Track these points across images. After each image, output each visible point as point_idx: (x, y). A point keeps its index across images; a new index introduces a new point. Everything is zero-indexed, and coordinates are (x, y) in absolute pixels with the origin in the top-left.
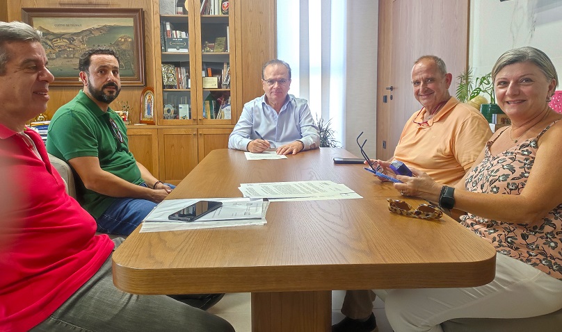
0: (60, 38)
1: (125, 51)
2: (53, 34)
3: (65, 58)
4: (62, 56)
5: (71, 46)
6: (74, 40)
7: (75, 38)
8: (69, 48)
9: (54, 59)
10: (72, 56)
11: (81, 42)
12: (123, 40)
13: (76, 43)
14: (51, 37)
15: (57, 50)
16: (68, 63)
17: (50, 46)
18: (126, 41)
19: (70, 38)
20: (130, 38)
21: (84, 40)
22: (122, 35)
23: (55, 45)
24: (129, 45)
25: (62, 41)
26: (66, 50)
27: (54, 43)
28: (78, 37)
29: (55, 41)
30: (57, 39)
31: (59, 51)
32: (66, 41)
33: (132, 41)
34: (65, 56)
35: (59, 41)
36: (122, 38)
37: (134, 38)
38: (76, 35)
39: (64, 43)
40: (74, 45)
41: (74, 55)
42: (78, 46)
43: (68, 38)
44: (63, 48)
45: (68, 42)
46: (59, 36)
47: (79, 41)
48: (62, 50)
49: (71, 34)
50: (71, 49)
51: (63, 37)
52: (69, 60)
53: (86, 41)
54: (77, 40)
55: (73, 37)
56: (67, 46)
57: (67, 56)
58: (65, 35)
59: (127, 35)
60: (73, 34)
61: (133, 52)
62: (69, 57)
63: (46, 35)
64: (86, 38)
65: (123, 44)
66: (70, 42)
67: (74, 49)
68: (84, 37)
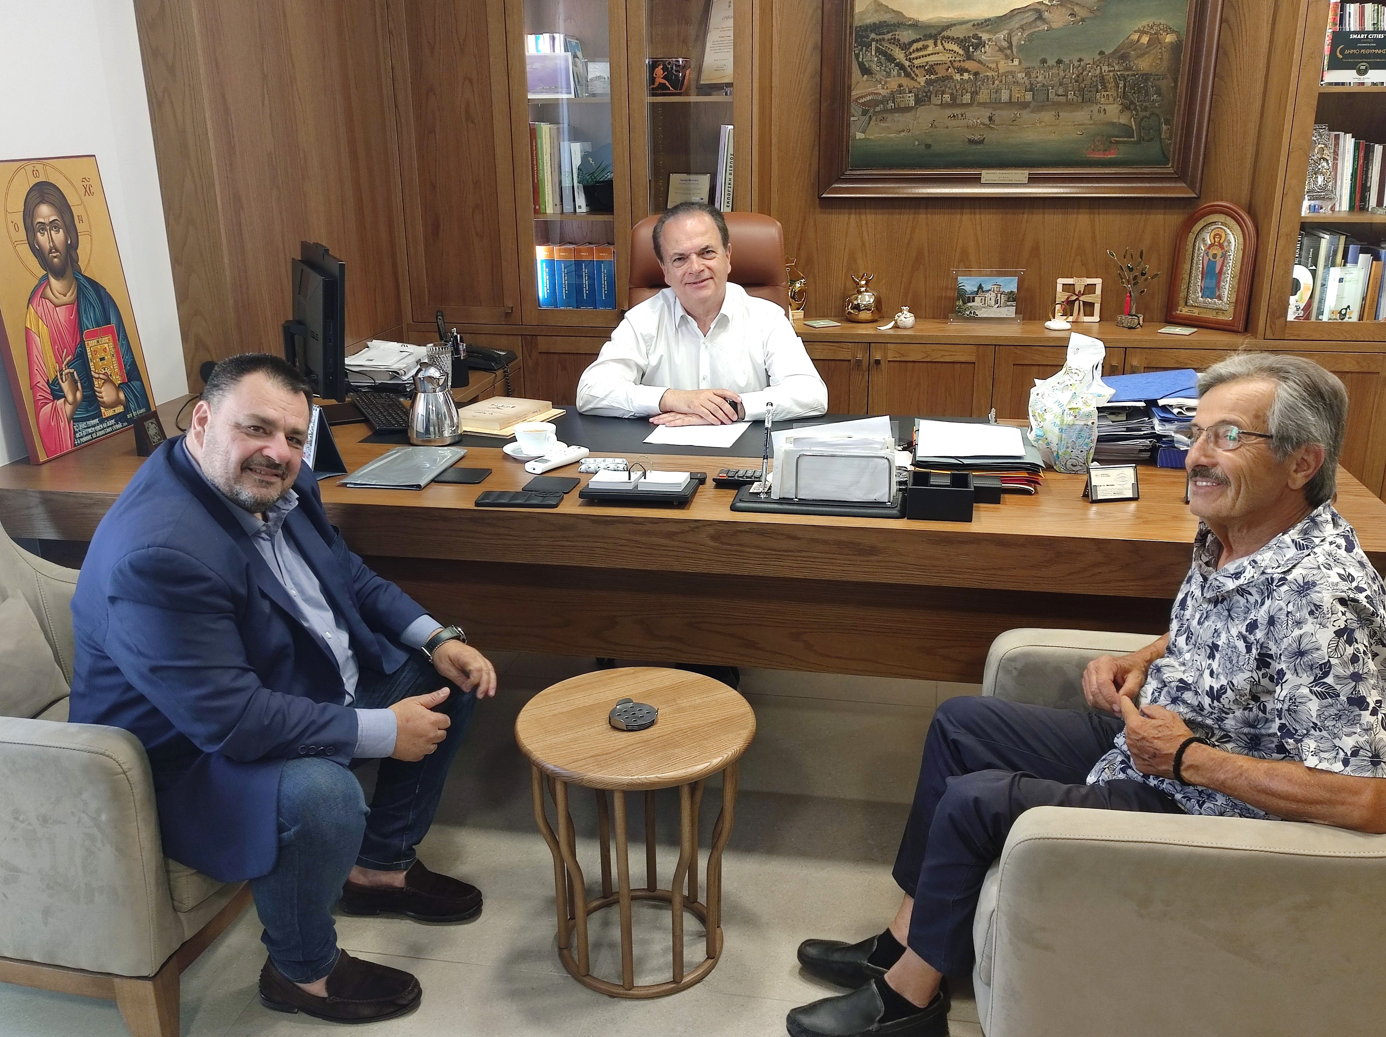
0: (934, 37)
1: (1146, 77)
2: (915, 25)
3: (943, 105)
4: (936, 100)
5: (969, 65)
6: (980, 44)
7: (985, 37)
8: (961, 71)
9: (908, 109)
10: (967, 98)
11: (1001, 50)
12: (1145, 39)
13: (987, 54)
14: (906, 36)
15: (922, 80)
16: (954, 123)
17: (901, 67)
18: (1155, 41)
19: (966, 39)
20: (1173, 31)
21: (1014, 43)
22: (1144, 23)
23: (915, 62)
24: (1166, 56)
25: (940, 47)
26: (950, 78)
27: (913, 56)
28: (996, 33)
29: (917, 50)
30: (925, 43)
31: (929, 83)
32: (955, 47)
33: (1178, 42)
34: (947, 97)
35: (930, 50)
36: (1142, 32)
37: (1188, 31)
38: (988, 25)
39: (948, 55)
40: (980, 62)
41: (975, 93)
42: (990, 65)
43: (961, 37)
44: (941, 72)
45: (961, 52)
46: (934, 32)
47: (997, 48)
48: (936, 81)
49: (974, 25)
50: (966, 76)
51: (945, 33)
52: (957, 111)
53: (1020, 47)
54: (990, 43)
55: (977, 34)
56: (956, 64)
57: (953, 98)
58: (952, 29)
59: (1163, 22)
60: (978, 24)
61: (1176, 82)
62: (958, 102)
63: (892, 31)
64: (1022, 35)
65: (1142, 55)
66: (966, 50)
67: (976, 74)
68: (1013, 34)
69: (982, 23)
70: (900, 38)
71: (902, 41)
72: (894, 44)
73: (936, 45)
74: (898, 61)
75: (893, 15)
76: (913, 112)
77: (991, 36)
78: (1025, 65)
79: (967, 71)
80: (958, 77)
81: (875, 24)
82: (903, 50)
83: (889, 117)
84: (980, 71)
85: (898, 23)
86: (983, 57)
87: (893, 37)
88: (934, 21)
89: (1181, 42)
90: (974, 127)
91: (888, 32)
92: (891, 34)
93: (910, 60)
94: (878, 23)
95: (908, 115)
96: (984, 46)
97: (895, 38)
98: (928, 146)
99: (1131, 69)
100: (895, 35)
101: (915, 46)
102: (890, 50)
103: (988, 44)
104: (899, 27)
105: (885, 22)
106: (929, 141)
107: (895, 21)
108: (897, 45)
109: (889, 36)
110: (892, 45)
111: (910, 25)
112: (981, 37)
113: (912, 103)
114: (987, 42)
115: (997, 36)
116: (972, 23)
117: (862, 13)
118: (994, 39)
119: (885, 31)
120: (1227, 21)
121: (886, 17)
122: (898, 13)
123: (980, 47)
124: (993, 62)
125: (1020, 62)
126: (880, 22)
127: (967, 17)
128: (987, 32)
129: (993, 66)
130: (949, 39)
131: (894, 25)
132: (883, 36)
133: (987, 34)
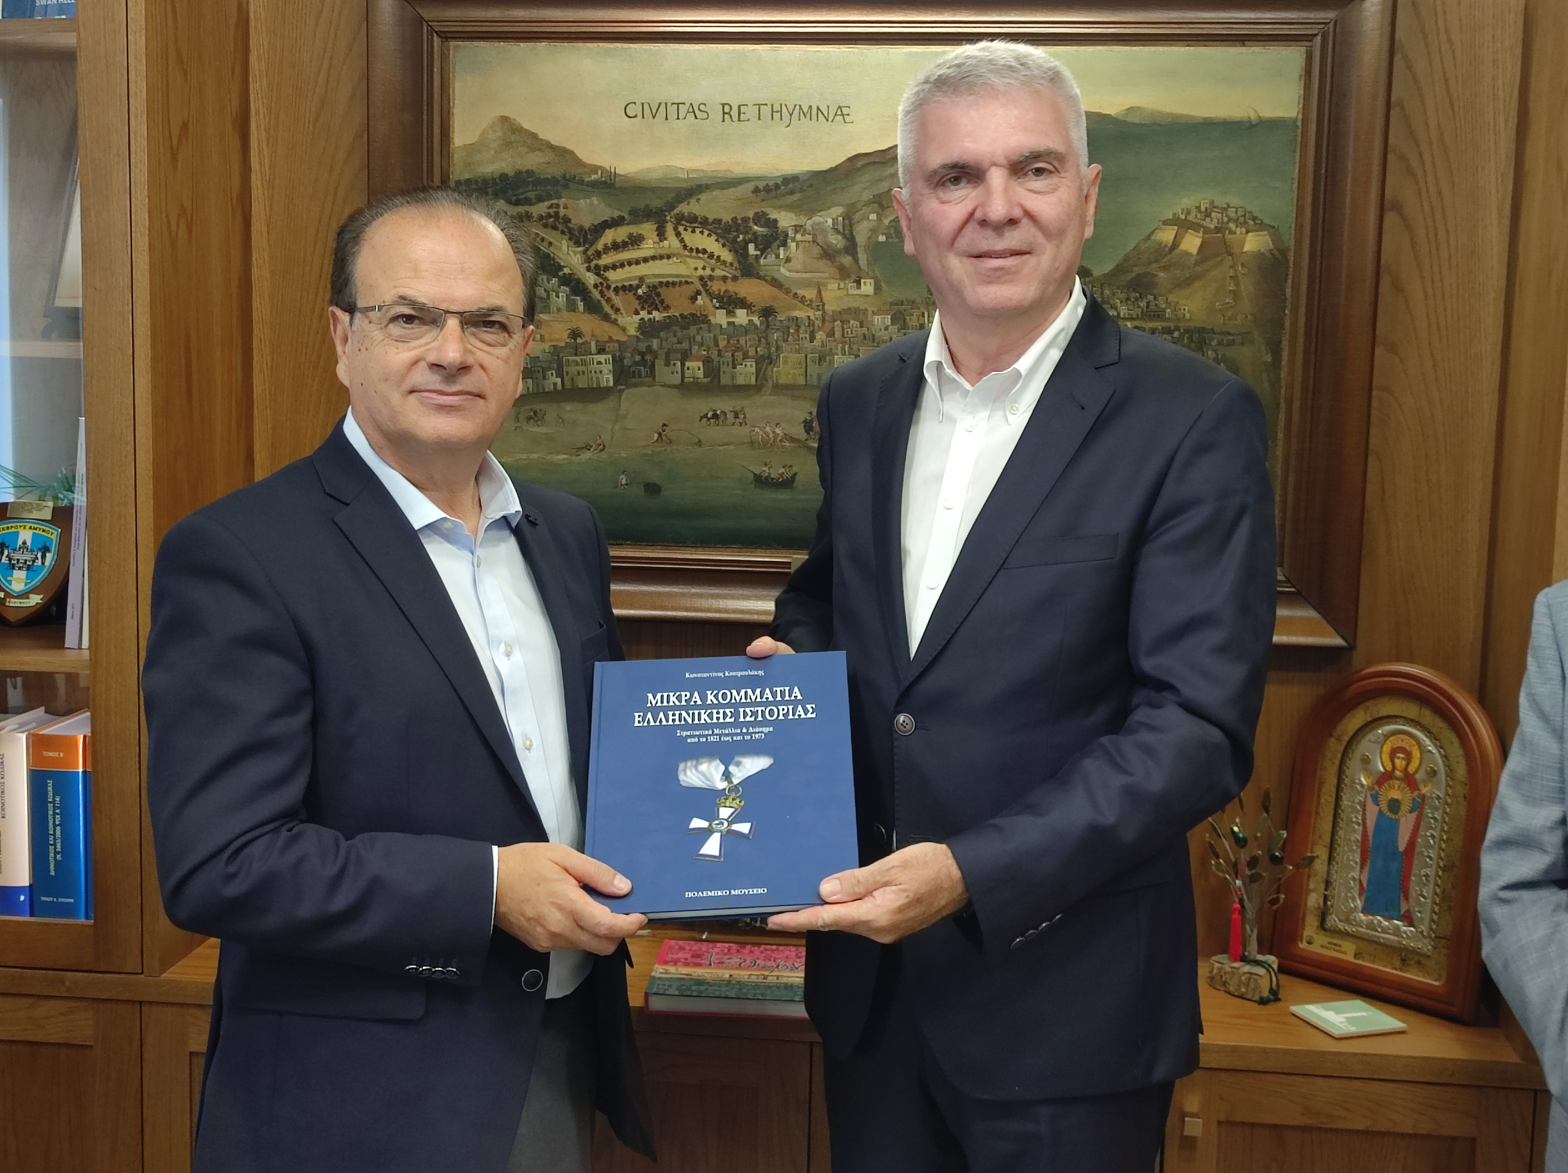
0: (657, 216)
1: (1199, 337)
2: (609, 185)
3: (687, 388)
4: (668, 374)
5: (747, 288)
6: (774, 238)
7: (785, 220)
8: (730, 303)
9: (596, 394)
10: (746, 372)
11: (828, 254)
12: (1192, 243)
13: (793, 264)
14: (584, 209)
15: (630, 322)
16: (715, 432)
17: (576, 287)
18: (1217, 248)
19: (738, 225)
20: (1260, 226)
21: (861, 239)
22: (1188, 202)
23: (614, 276)
24: (1247, 287)
25: (672, 242)
26: (700, 319)
27: (605, 260)
28: (811, 213)
29: (616, 246)
30: (634, 229)
31: (648, 329)
32: (711, 244)
33: (1276, 253)
34: (695, 368)
35: (649, 247)
36: (1184, 225)
37: (1299, 228)
38: (792, 192)
39: (693, 263)
40: (775, 283)
41: (765, 361)
42: (801, 292)
43: (726, 217)
44: (679, 306)
45: (727, 256)
46: (656, 203)
47: (817, 251)
48: (668, 324)
49: (756, 190)
50: (742, 317)
51: (684, 208)
52: (723, 404)
53: (875, 249)
54: (799, 237)
55: (765, 214)
56: (717, 287)
57: (712, 370)
58: (703, 197)
59: (1235, 201)
60: (767, 189)
61: (1276, 351)
62: (725, 380)
63: (549, 197)
64: (879, 219)
65: (1186, 283)
66: (740, 252)
67: (767, 313)
68: (857, 216)
69: (777, 186)
70: (570, 214)
71: (575, 222)
72: (555, 228)
73: (661, 235)
74: (566, 271)
75: (550, 156)
76: (610, 403)
77: (802, 220)
78: (891, 294)
79: (742, 303)
80: (720, 318)
81: (504, 177)
82: (578, 244)
83: (551, 411)
84: (775, 305)
85: (564, 177)
86: (782, 270)
87: (551, 211)
88: (655, 175)
89: (1283, 252)
90: (766, 445)
91: (540, 199)
92: (547, 204)
93: (598, 271)
94: (512, 174)
95: (600, 410)
96: (784, 244)
97: (557, 213)
98: (653, 489)
99: (1158, 315)
100: (558, 206)
101: (609, 236)
102: (545, 244)
103: (793, 239)
104: (566, 186)
105: (530, 173)
106: (655, 476)
107: (555, 171)
108: (563, 232)
109: (542, 208)
110: (549, 230)
111: (595, 185)
112: (776, 221)
113: (608, 379)
114: (791, 233)
115: (817, 219)
116: (751, 186)
117: (470, 149)
118: (808, 227)
119: (532, 195)
120: (1398, 208)
121: (533, 161)
122: (563, 153)
123: (775, 244)
124: (808, 284)
125: (878, 288)
126: (519, 173)
127: (738, 171)
128: (791, 208)
129: (810, 294)
130: (693, 221)
131: (554, 181)
132: (527, 208)
133: (791, 215)
